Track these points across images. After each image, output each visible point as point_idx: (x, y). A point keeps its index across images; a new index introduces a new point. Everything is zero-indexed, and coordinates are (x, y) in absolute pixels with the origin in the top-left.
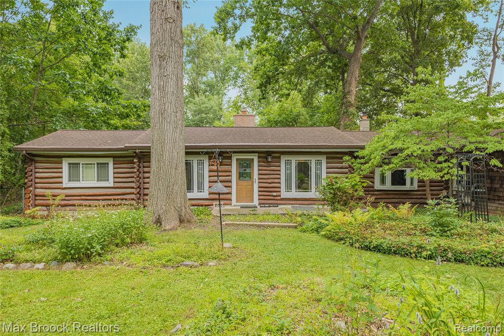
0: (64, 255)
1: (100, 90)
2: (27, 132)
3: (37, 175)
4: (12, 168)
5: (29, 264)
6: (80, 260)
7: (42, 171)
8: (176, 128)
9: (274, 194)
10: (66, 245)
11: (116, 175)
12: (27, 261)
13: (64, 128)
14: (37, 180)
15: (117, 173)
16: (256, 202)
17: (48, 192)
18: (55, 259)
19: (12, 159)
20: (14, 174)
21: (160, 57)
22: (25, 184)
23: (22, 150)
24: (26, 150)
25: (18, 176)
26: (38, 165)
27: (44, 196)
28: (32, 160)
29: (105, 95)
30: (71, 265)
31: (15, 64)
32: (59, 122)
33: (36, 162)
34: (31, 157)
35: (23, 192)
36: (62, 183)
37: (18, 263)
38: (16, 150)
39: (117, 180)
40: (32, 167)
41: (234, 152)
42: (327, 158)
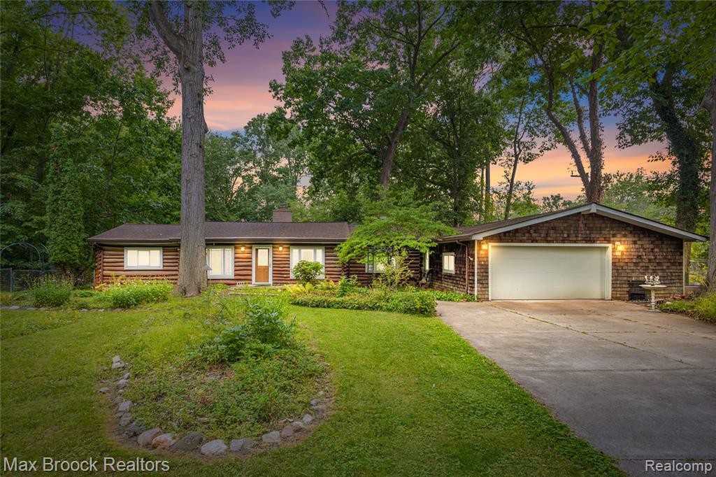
0: (115, 304)
1: (163, 186)
2: (98, 225)
3: (105, 260)
4: (85, 255)
5: (95, 310)
6: (124, 307)
7: (108, 257)
8: (197, 228)
9: (285, 276)
10: (116, 298)
11: (165, 261)
12: (94, 308)
13: (129, 221)
14: (105, 264)
15: (166, 259)
16: (271, 282)
17: (113, 273)
18: (110, 307)
19: (85, 247)
20: (87, 260)
21: (187, 181)
22: (96, 266)
23: (94, 241)
24: (97, 241)
25: (90, 260)
26: (105, 252)
27: (109, 276)
28: (101, 249)
29: (168, 190)
30: (119, 310)
31: (89, 171)
32: (126, 216)
33: (104, 250)
34: (100, 247)
35: (94, 273)
36: (123, 266)
37: (89, 309)
38: (89, 241)
39: (165, 264)
40: (101, 254)
41: (254, 244)
42: (326, 248)
